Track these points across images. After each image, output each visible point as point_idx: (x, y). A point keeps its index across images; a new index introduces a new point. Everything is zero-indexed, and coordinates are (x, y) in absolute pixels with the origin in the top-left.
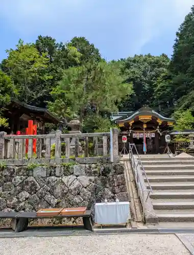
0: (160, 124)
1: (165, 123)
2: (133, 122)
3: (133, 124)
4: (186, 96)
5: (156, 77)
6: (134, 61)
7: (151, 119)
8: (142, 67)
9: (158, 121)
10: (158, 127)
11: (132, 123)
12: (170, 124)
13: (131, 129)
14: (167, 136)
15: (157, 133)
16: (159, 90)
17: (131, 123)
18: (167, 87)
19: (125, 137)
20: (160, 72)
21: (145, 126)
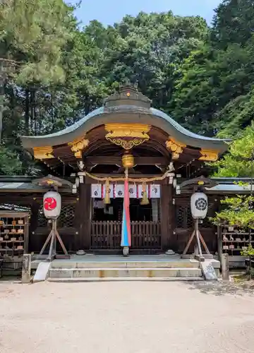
0: (176, 156)
1: (192, 152)
2: (86, 143)
3: (83, 151)
4: (244, 97)
5: (181, 57)
6: (138, 22)
7: (146, 136)
8: (153, 33)
9: (169, 144)
10: (171, 166)
11: (81, 146)
12: (210, 157)
13: (84, 170)
14: (196, 197)
15: (166, 186)
16: (185, 85)
17: (78, 148)
18: (202, 77)
19: (55, 196)
20: (190, 46)
21: (128, 161)
